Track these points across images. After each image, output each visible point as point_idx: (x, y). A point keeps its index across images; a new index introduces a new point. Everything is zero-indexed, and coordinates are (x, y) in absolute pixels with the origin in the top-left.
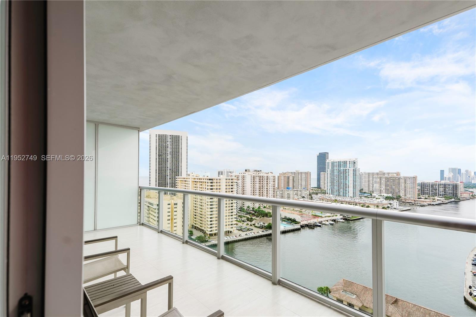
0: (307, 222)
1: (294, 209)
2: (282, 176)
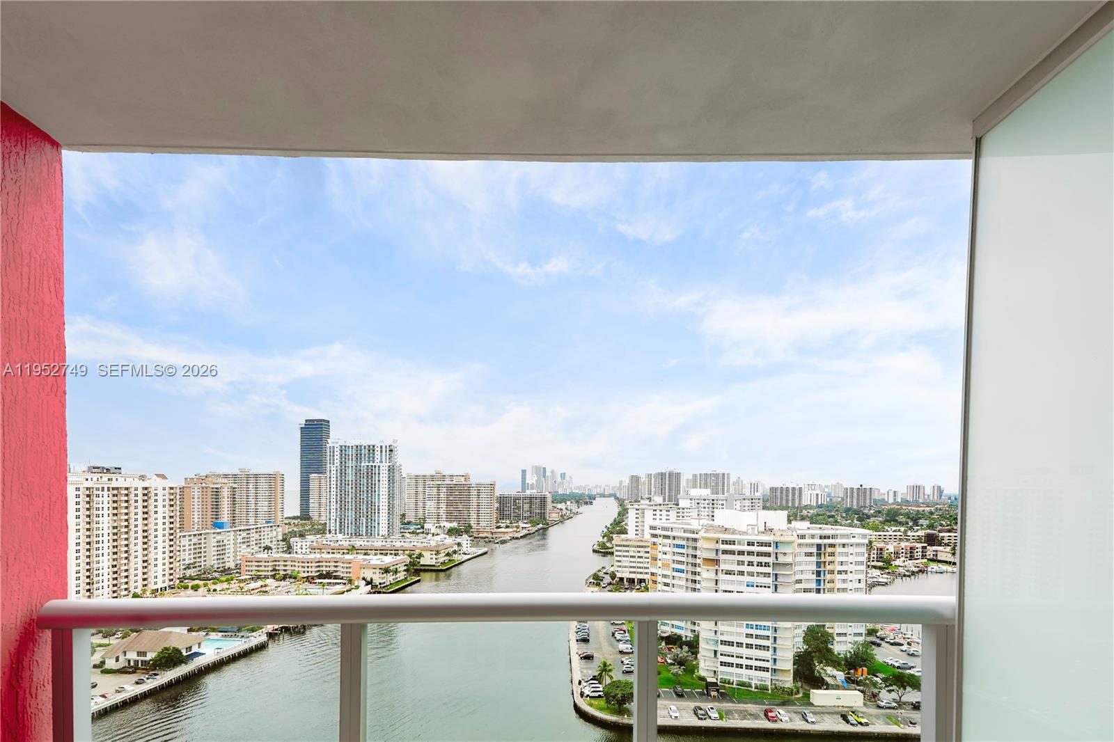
2: (196, 488)
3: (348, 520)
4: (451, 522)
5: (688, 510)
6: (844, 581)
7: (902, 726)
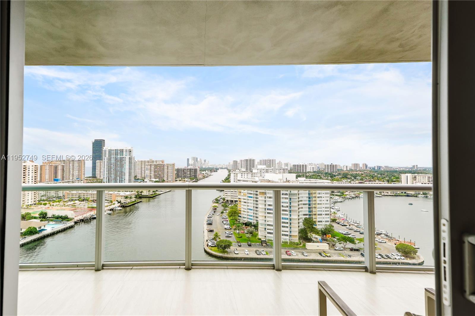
0: (82, 216)
1: (64, 204)
2: (47, 166)
3: (112, 178)
4: (156, 179)
5: (256, 174)
6: (321, 201)
7: (345, 257)
